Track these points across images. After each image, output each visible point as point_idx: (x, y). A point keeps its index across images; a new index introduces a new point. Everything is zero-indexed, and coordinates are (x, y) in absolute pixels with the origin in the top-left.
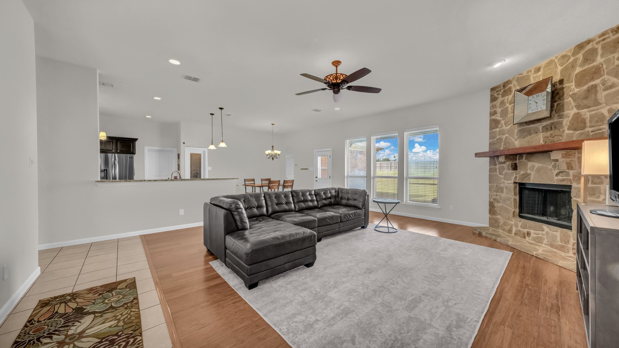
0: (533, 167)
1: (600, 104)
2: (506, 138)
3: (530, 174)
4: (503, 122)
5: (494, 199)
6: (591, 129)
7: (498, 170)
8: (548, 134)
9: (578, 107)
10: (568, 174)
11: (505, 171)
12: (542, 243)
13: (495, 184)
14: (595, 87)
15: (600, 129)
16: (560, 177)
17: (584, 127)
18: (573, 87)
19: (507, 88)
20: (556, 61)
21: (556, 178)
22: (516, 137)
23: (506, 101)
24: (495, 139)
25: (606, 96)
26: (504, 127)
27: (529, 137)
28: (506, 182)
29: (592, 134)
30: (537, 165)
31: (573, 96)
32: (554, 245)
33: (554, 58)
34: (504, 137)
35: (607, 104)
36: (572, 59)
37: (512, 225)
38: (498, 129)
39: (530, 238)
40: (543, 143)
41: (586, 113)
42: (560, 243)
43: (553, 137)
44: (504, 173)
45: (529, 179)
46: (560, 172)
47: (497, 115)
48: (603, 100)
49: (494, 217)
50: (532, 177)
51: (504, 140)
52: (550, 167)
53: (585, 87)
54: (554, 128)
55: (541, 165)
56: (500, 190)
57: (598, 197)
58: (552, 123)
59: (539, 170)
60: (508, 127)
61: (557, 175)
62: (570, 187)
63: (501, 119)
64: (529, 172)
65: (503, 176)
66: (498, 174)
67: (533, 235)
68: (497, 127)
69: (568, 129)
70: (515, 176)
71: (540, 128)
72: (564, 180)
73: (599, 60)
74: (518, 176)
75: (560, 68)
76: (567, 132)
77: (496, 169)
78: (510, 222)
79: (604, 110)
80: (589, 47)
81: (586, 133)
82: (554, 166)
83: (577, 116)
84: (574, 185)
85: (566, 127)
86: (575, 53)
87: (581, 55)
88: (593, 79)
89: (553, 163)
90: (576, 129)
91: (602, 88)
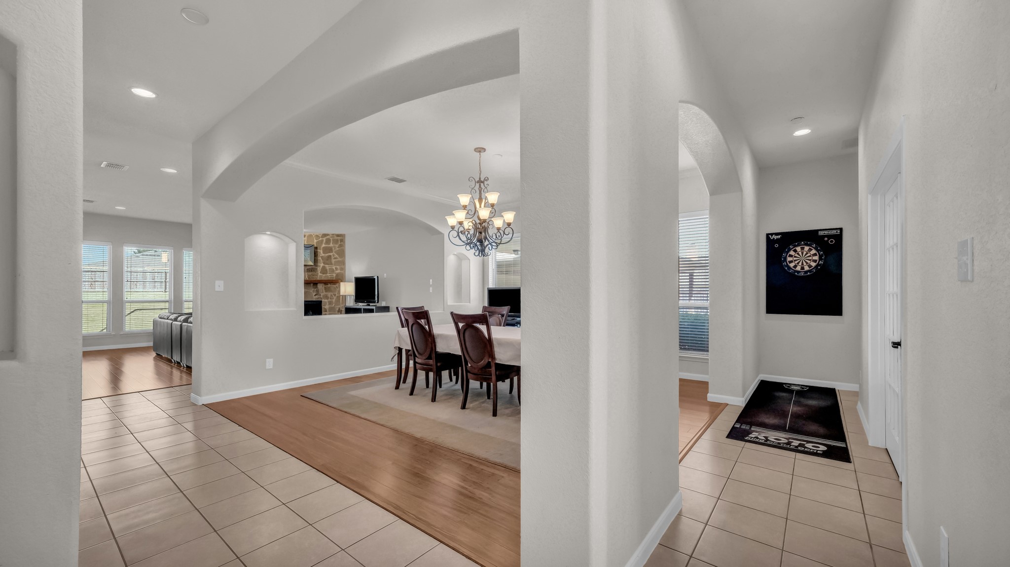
1: (332, 264)
6: (329, 275)
8: (310, 273)
9: (324, 263)
10: (320, 295)
14: (330, 256)
16: (316, 297)
17: (327, 273)
18: (322, 253)
20: (314, 236)
21: (314, 297)
25: (335, 262)
29: (330, 277)
31: (322, 257)
35: (335, 265)
36: (321, 239)
40: (307, 279)
41: (327, 267)
43: (313, 276)
46: (317, 294)
48: (333, 262)
52: (311, 291)
53: (327, 255)
54: (313, 271)
55: (306, 290)
57: (332, 305)
58: (312, 268)
62: (321, 302)
72: (318, 298)
73: (331, 245)
75: (315, 241)
76: (319, 274)
79: (334, 268)
80: (328, 237)
81: (328, 276)
82: (314, 291)
83: (324, 268)
84: (323, 300)
85: (319, 272)
86: (322, 237)
87: (324, 239)
88: (329, 253)
89: (313, 289)
90: (323, 274)
91: (333, 257)
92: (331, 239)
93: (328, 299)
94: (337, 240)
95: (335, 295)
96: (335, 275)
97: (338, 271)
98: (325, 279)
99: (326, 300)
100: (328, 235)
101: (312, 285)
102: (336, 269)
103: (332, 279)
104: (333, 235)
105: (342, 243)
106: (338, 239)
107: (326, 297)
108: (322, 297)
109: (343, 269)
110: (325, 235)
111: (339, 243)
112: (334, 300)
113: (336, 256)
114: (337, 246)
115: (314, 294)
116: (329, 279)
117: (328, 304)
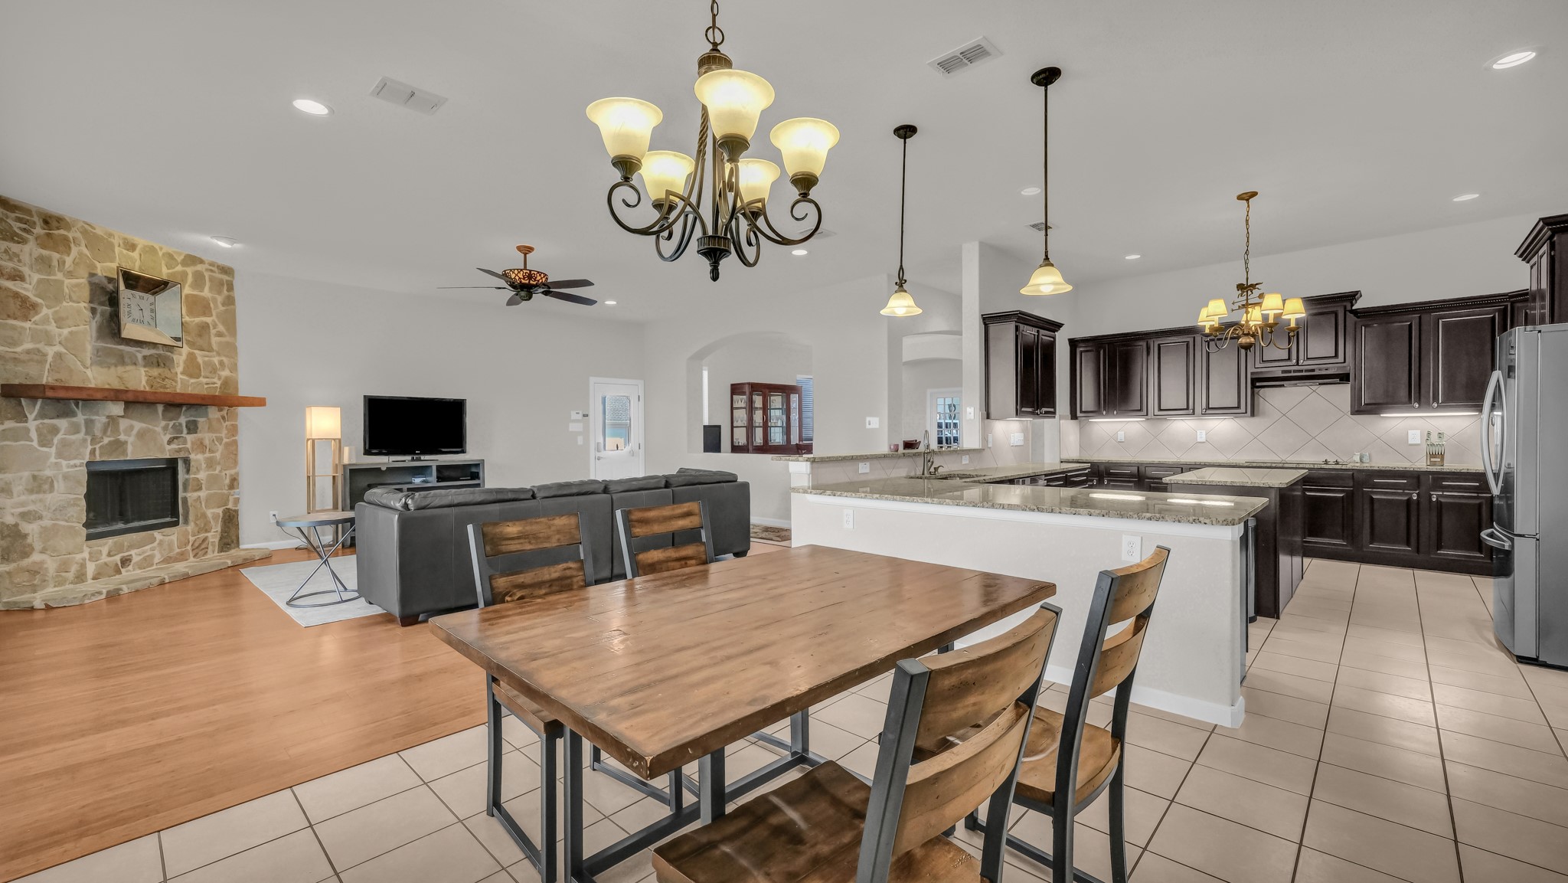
0: (132, 427)
1: (211, 351)
2: (59, 356)
3: (126, 442)
4: (45, 311)
5: (24, 516)
6: (205, 380)
7: (34, 435)
8: (155, 372)
10: (185, 442)
11: (60, 436)
12: (152, 565)
13: (26, 474)
14: (206, 326)
15: (214, 383)
16: (174, 446)
17: (199, 377)
19: (56, 232)
20: (160, 254)
21: (168, 447)
22: (88, 362)
23: (55, 263)
24: (19, 349)
25: (216, 343)
26: (52, 327)
27: (120, 369)
28: (64, 463)
29: (206, 386)
30: (138, 425)
32: (170, 557)
33: (157, 246)
34: (51, 351)
35: (219, 354)
36: (179, 268)
37: (84, 560)
38: (27, 325)
39: (130, 568)
40: (148, 389)
41: (200, 357)
42: (178, 550)
43: (163, 380)
44: (55, 441)
45: (125, 452)
46: (174, 438)
47: (26, 286)
48: (215, 347)
49: (26, 562)
50: (130, 448)
51: (50, 359)
52: (159, 429)
53: (197, 320)
54: (162, 365)
55: (144, 425)
56: (46, 487)
57: (215, 470)
58: (159, 356)
59: (141, 435)
60: (66, 331)
61: (170, 442)
63: (39, 301)
64: (122, 437)
65: (53, 450)
66: (35, 444)
67: (136, 559)
68: (26, 318)
69: (182, 373)
70: (90, 447)
71: (140, 356)
72: (180, 450)
73: (207, 293)
74: (97, 446)
76: (180, 376)
77: (28, 430)
78: (78, 557)
79: (216, 360)
80: (199, 267)
81: (200, 384)
82: (165, 428)
83: (191, 358)
84: (192, 456)
85: (179, 369)
86: (184, 263)
87: (190, 270)
88: (204, 314)
89: (163, 423)
90: (191, 376)
91: (213, 332)
92: (207, 275)
93: (203, 452)
94: (221, 283)
95: (220, 440)
96: (219, 384)
97: (225, 373)
98: (196, 392)
99: (200, 457)
100: (202, 262)
101: (160, 408)
102: (221, 363)
103: (212, 393)
104: (212, 264)
105: (231, 293)
106: (222, 280)
107: (201, 446)
108: (189, 445)
109: (234, 368)
110: (192, 260)
111: (225, 292)
112: (218, 455)
113: (221, 328)
114: (220, 299)
115: (168, 437)
116: (205, 393)
117: (204, 466)
